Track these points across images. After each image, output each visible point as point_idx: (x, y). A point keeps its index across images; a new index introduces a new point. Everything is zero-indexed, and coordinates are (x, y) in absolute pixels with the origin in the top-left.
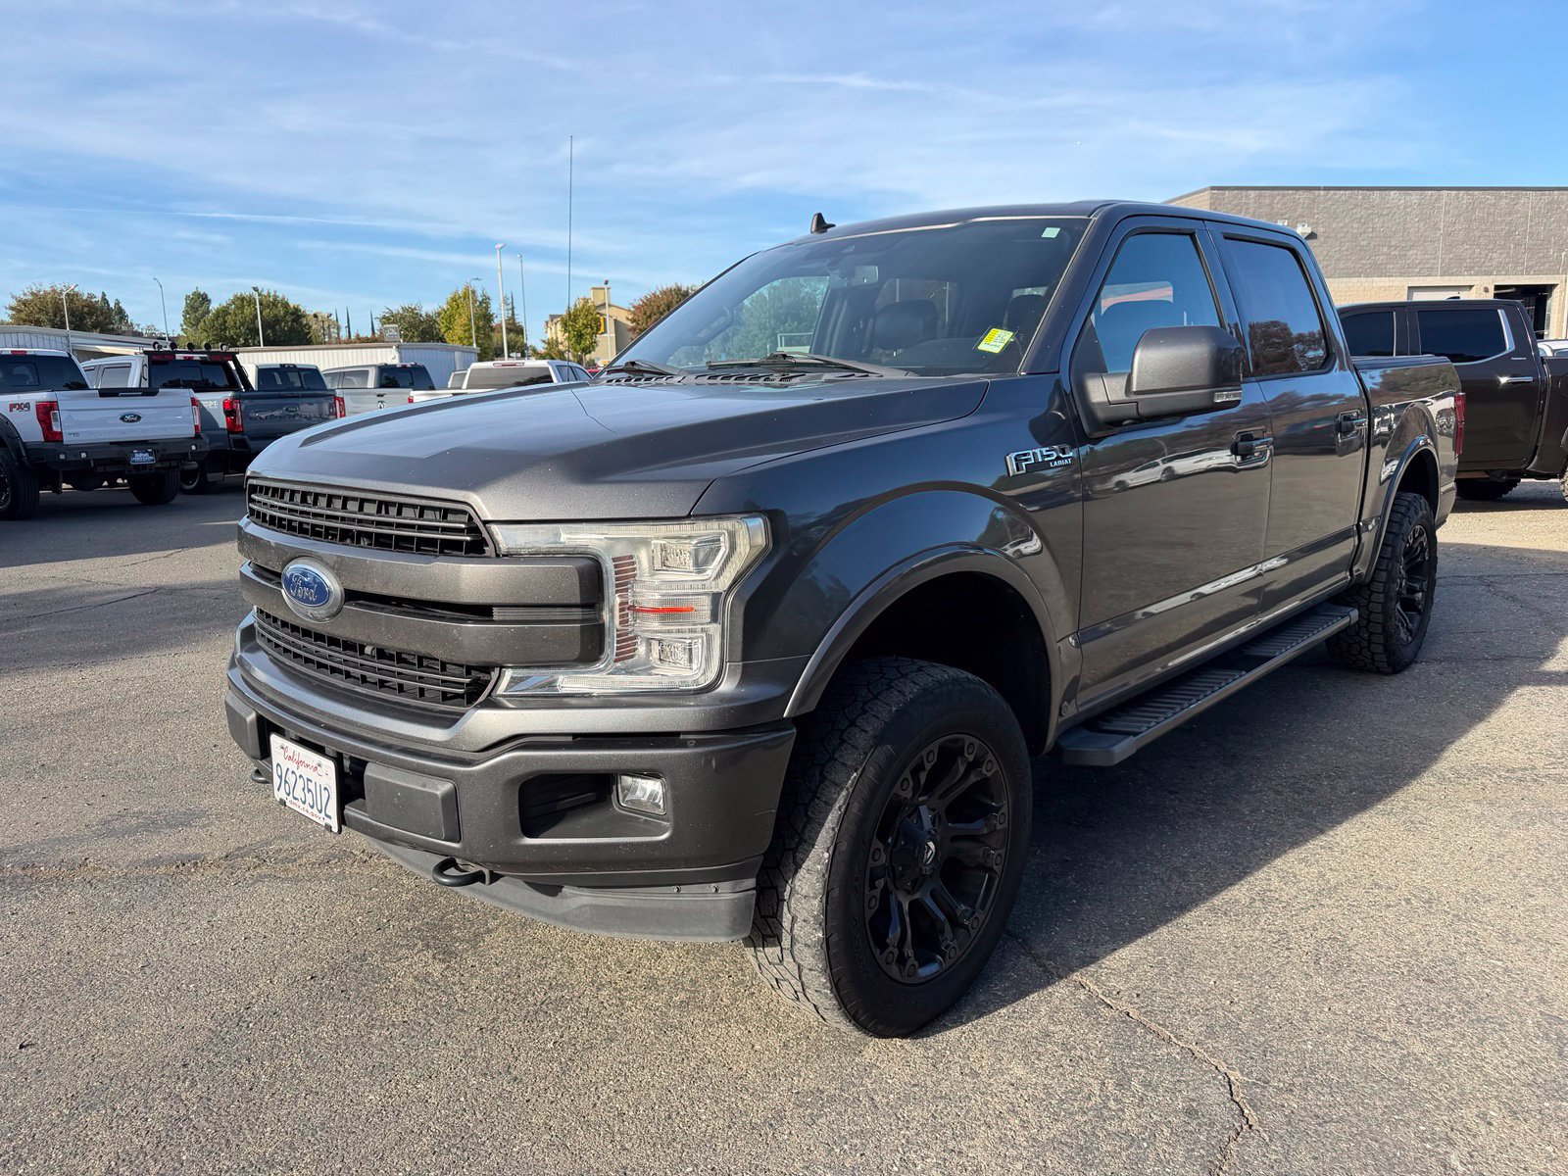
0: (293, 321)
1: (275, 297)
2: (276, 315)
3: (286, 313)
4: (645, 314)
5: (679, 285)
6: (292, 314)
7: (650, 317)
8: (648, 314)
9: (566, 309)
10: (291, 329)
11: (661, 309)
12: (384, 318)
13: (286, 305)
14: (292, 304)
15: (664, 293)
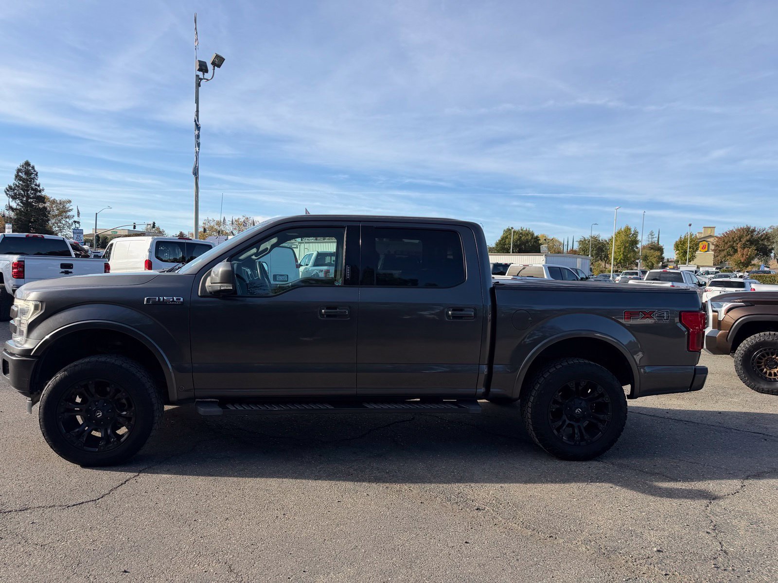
0: (534, 242)
1: (529, 231)
2: (527, 239)
3: (532, 238)
4: (724, 241)
5: (749, 226)
6: (535, 238)
7: (727, 243)
8: (726, 241)
9: (679, 238)
10: (533, 246)
11: (735, 239)
12: (581, 241)
13: (533, 235)
14: (536, 235)
15: (738, 230)
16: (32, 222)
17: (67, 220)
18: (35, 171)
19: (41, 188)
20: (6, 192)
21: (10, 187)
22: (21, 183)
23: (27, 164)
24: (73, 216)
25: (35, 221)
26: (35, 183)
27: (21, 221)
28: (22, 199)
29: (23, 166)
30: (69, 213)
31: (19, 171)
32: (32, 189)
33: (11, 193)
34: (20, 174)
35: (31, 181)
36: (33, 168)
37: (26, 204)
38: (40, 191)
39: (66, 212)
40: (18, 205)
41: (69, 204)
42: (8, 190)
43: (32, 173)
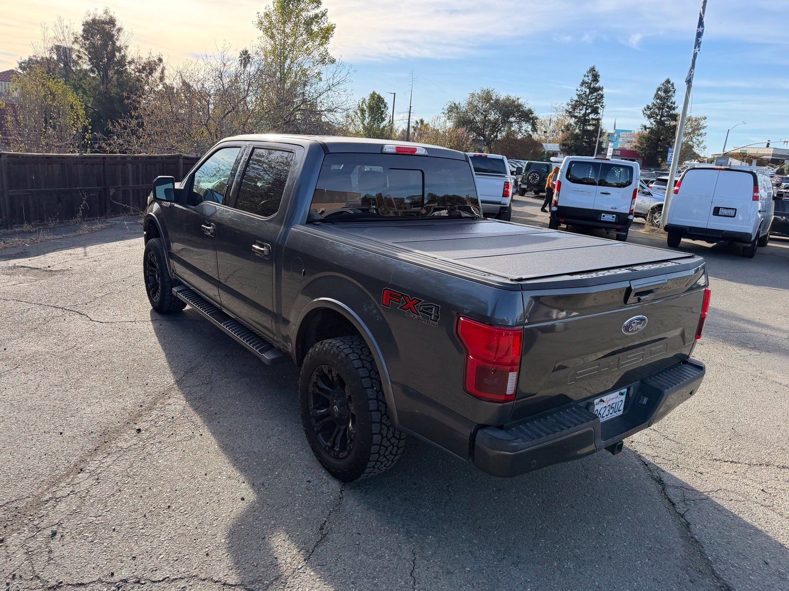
16: (661, 141)
17: (699, 138)
18: (673, 88)
19: (676, 105)
20: (643, 111)
21: (648, 107)
22: (658, 101)
23: (668, 82)
24: (705, 134)
25: (664, 140)
26: (671, 101)
27: (651, 140)
28: (656, 118)
29: (663, 84)
30: (702, 131)
31: (659, 89)
32: (668, 107)
33: (649, 113)
34: (659, 92)
35: (667, 99)
36: (673, 85)
37: (660, 123)
38: (674, 109)
39: (699, 129)
40: (651, 123)
41: (704, 121)
42: (645, 110)
43: (671, 91)
